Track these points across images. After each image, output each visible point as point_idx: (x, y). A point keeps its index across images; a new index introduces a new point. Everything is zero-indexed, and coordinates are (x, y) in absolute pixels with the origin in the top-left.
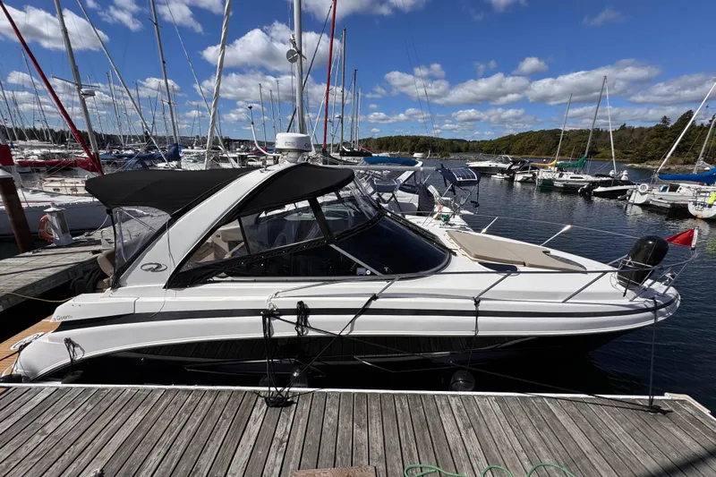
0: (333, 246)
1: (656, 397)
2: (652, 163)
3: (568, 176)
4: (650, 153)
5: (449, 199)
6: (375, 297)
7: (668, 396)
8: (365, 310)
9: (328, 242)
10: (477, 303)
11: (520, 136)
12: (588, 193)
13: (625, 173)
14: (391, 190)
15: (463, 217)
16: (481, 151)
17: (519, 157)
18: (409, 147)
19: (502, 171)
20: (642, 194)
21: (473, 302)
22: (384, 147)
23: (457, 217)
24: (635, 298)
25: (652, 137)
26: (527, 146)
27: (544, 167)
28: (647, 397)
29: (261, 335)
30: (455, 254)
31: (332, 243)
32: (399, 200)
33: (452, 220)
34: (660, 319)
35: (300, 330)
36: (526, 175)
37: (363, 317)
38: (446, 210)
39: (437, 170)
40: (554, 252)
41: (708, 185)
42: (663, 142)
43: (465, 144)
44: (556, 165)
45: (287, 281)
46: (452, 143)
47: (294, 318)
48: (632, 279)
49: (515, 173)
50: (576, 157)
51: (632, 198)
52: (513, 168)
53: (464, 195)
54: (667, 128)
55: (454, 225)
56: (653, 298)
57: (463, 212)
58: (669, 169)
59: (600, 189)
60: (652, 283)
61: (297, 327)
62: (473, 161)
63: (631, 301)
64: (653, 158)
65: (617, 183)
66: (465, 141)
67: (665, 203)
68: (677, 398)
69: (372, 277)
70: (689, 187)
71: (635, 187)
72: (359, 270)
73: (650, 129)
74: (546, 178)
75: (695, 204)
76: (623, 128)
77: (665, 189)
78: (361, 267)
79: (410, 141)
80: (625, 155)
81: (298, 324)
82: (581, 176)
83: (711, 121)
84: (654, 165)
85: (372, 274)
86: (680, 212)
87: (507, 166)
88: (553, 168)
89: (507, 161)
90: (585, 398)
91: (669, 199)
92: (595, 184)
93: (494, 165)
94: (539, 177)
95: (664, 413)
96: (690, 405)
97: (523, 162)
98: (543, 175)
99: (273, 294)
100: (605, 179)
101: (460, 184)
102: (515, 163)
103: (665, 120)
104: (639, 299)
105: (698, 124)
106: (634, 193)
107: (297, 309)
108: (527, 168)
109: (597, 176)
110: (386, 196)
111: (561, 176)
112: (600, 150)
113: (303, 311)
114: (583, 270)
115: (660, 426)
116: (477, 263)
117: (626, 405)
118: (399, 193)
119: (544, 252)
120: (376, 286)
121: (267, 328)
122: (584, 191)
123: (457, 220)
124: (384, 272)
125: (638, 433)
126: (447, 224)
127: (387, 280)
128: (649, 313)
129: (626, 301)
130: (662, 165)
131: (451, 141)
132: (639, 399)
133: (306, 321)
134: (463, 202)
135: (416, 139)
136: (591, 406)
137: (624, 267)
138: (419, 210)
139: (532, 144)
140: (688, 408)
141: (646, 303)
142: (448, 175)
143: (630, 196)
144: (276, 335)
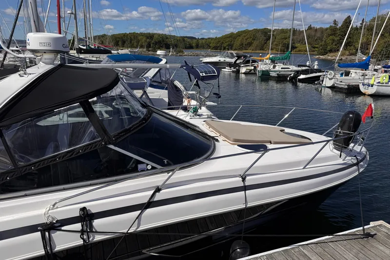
0: (112, 147)
1: (365, 227)
2: (332, 54)
3: (279, 67)
4: (329, 47)
5: (194, 92)
6: (158, 190)
7: (372, 224)
8: (150, 204)
9: (106, 144)
10: (244, 180)
11: (240, 34)
12: (294, 80)
13: (316, 63)
14: (142, 87)
15: (209, 108)
16: (209, 47)
17: (241, 52)
18: (145, 44)
19: (230, 65)
20: (330, 79)
21: (241, 179)
22: (120, 43)
23: (204, 108)
24: (346, 157)
25: (329, 35)
26: (245, 42)
27: (261, 61)
28: (361, 228)
29: (42, 252)
30: (217, 140)
31: (110, 144)
32: (151, 96)
33: (200, 111)
34: (361, 170)
35: (85, 237)
36: (248, 68)
37: (149, 211)
38: (194, 103)
39: (182, 67)
40: (287, 130)
41: (366, 70)
42: (336, 39)
43: (195, 41)
44: (270, 59)
45: (64, 189)
46: (184, 40)
47: (78, 226)
48: (342, 144)
49: (239, 67)
50: (283, 51)
51: (324, 83)
52: (238, 62)
53: (208, 89)
54: (337, 28)
55: (202, 115)
56: (355, 156)
57: (209, 103)
58: (341, 59)
59: (302, 77)
60: (354, 146)
61: (83, 234)
62: (206, 57)
63: (344, 160)
64: (331, 51)
65: (313, 71)
66: (195, 38)
67: (343, 85)
68: (377, 224)
69: (154, 171)
70: (356, 73)
71: (324, 73)
72: (140, 167)
73: (327, 29)
74: (264, 69)
75: (364, 85)
76: (310, 28)
77: (342, 75)
78: (142, 163)
79: (144, 39)
80: (314, 49)
81: (82, 232)
82: (288, 67)
83: (361, 24)
84: (332, 56)
85: (153, 168)
86: (354, 91)
87: (233, 60)
88: (267, 61)
89: (232, 56)
90: (326, 239)
91: (346, 82)
92: (298, 73)
93: (222, 59)
94: (259, 69)
95: (372, 236)
96: (385, 227)
97: (245, 57)
98: (262, 67)
99: (49, 206)
100: (304, 68)
101: (203, 79)
102: (239, 57)
103: (335, 22)
104: (348, 158)
105: (355, 26)
106: (325, 79)
107: (80, 216)
108: (248, 62)
109: (299, 66)
110: (138, 93)
111: (274, 67)
112: (297, 45)
113: (86, 217)
114: (310, 141)
115: (372, 246)
116: (236, 146)
117: (351, 237)
118: (149, 90)
119: (280, 131)
120: (158, 179)
121: (47, 242)
122: (292, 79)
123: (203, 111)
124: (163, 165)
125: (361, 255)
126: (196, 115)
127: (168, 172)
128: (355, 167)
129: (341, 161)
130: (338, 56)
131: (183, 38)
132: (357, 231)
133: (91, 226)
134: (207, 95)
135: (150, 36)
136: (330, 244)
137: (337, 136)
138: (169, 104)
139: (249, 40)
140: (384, 230)
141: (353, 160)
142: (191, 71)
143: (323, 81)
144: (58, 248)
